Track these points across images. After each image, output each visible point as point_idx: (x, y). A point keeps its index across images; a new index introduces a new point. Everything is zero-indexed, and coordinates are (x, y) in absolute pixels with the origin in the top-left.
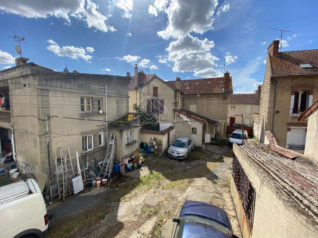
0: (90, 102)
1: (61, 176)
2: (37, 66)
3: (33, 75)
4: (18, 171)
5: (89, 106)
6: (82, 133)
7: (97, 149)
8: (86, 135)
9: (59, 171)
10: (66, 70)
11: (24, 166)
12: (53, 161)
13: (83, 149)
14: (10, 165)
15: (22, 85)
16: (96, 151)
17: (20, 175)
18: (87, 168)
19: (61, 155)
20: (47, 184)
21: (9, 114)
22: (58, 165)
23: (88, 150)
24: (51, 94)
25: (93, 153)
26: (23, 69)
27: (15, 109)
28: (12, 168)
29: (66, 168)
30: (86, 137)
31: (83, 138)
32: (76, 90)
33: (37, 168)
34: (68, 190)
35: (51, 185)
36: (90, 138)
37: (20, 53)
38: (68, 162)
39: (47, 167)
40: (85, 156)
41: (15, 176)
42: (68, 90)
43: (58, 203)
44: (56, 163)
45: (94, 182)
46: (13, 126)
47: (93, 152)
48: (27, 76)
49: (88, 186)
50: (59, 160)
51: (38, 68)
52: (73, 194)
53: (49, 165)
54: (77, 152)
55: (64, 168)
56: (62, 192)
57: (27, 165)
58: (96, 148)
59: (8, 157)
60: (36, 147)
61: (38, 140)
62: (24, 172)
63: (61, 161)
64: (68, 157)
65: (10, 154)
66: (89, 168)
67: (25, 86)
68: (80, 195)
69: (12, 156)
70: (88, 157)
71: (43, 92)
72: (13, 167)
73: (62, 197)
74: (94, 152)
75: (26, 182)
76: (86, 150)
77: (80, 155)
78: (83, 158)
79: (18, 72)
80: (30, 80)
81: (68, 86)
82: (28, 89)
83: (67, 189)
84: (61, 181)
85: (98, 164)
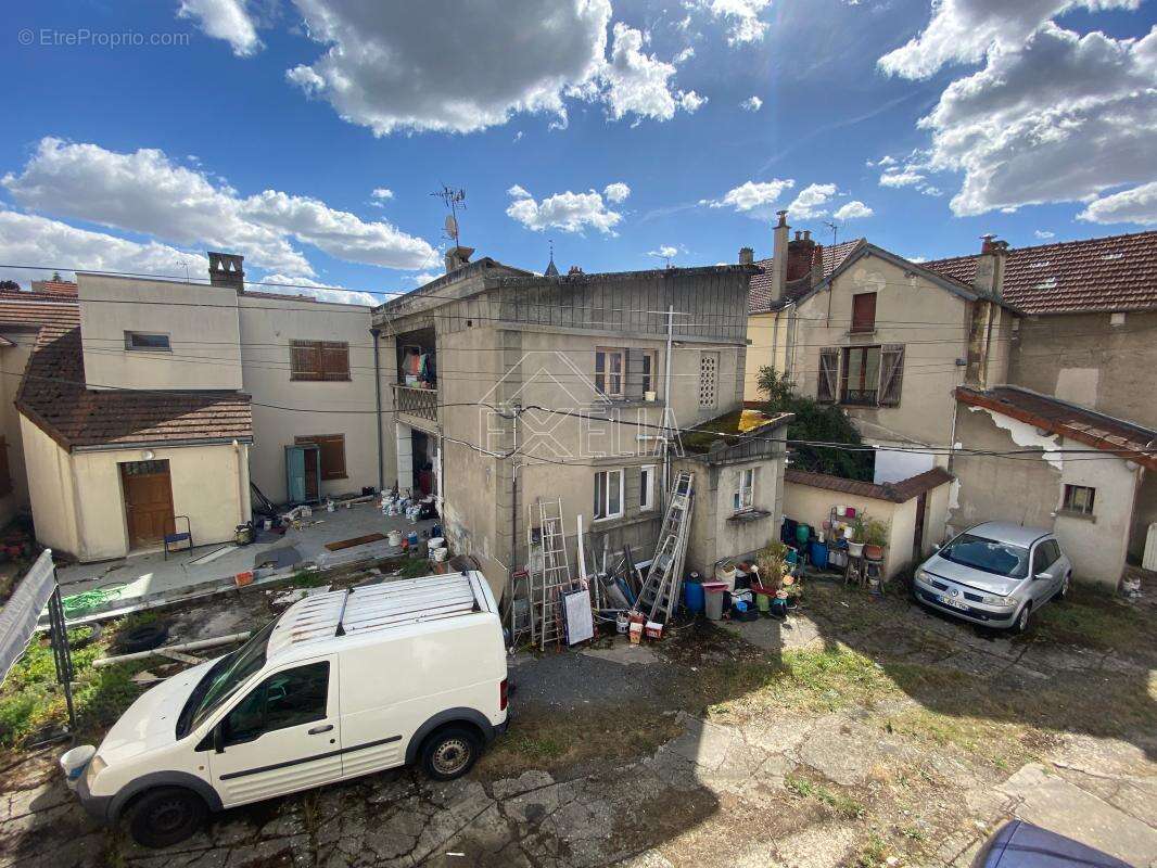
0: (620, 365)
1: (538, 579)
2: (497, 265)
3: (488, 292)
4: (444, 544)
5: (618, 378)
6: (596, 462)
7: (633, 518)
8: (603, 470)
9: (535, 564)
10: (551, 269)
11: (458, 533)
12: (524, 532)
13: (596, 513)
14: (428, 525)
15: (464, 322)
16: (631, 525)
17: (449, 556)
18: (604, 574)
19: (543, 518)
20: (506, 594)
21: (435, 396)
22: (534, 546)
23: (610, 517)
24: (525, 344)
25: (621, 529)
26: (467, 278)
27: (448, 386)
28: (434, 536)
29: (552, 560)
30: (604, 474)
31: (596, 475)
32: (587, 327)
33: (486, 546)
34: (554, 625)
35: (515, 599)
36: (615, 478)
37: (455, 235)
38: (557, 543)
39: (510, 547)
40: (601, 534)
41: (439, 555)
42: (567, 330)
43: (529, 658)
44: (530, 541)
45: (622, 624)
46: (441, 430)
47: (621, 524)
48: (475, 296)
49: (606, 630)
50: (536, 532)
51: (499, 271)
52: (565, 642)
53: (514, 541)
54: (580, 518)
55: (547, 558)
56: (538, 627)
57: (465, 533)
58: (630, 514)
59: (425, 506)
60: (487, 488)
61: (493, 469)
62: (457, 551)
63: (540, 538)
64: (557, 529)
65: (429, 500)
66: (610, 573)
67: (470, 324)
68: (585, 653)
69: (433, 504)
70: (606, 536)
71: (511, 339)
72: (436, 533)
73: (539, 641)
74: (623, 526)
75: (465, 578)
76: (603, 515)
77: (587, 530)
78: (595, 536)
79: (458, 286)
80: (483, 307)
81: (567, 317)
82: (476, 332)
83: (551, 621)
84: (538, 595)
85: (634, 568)
